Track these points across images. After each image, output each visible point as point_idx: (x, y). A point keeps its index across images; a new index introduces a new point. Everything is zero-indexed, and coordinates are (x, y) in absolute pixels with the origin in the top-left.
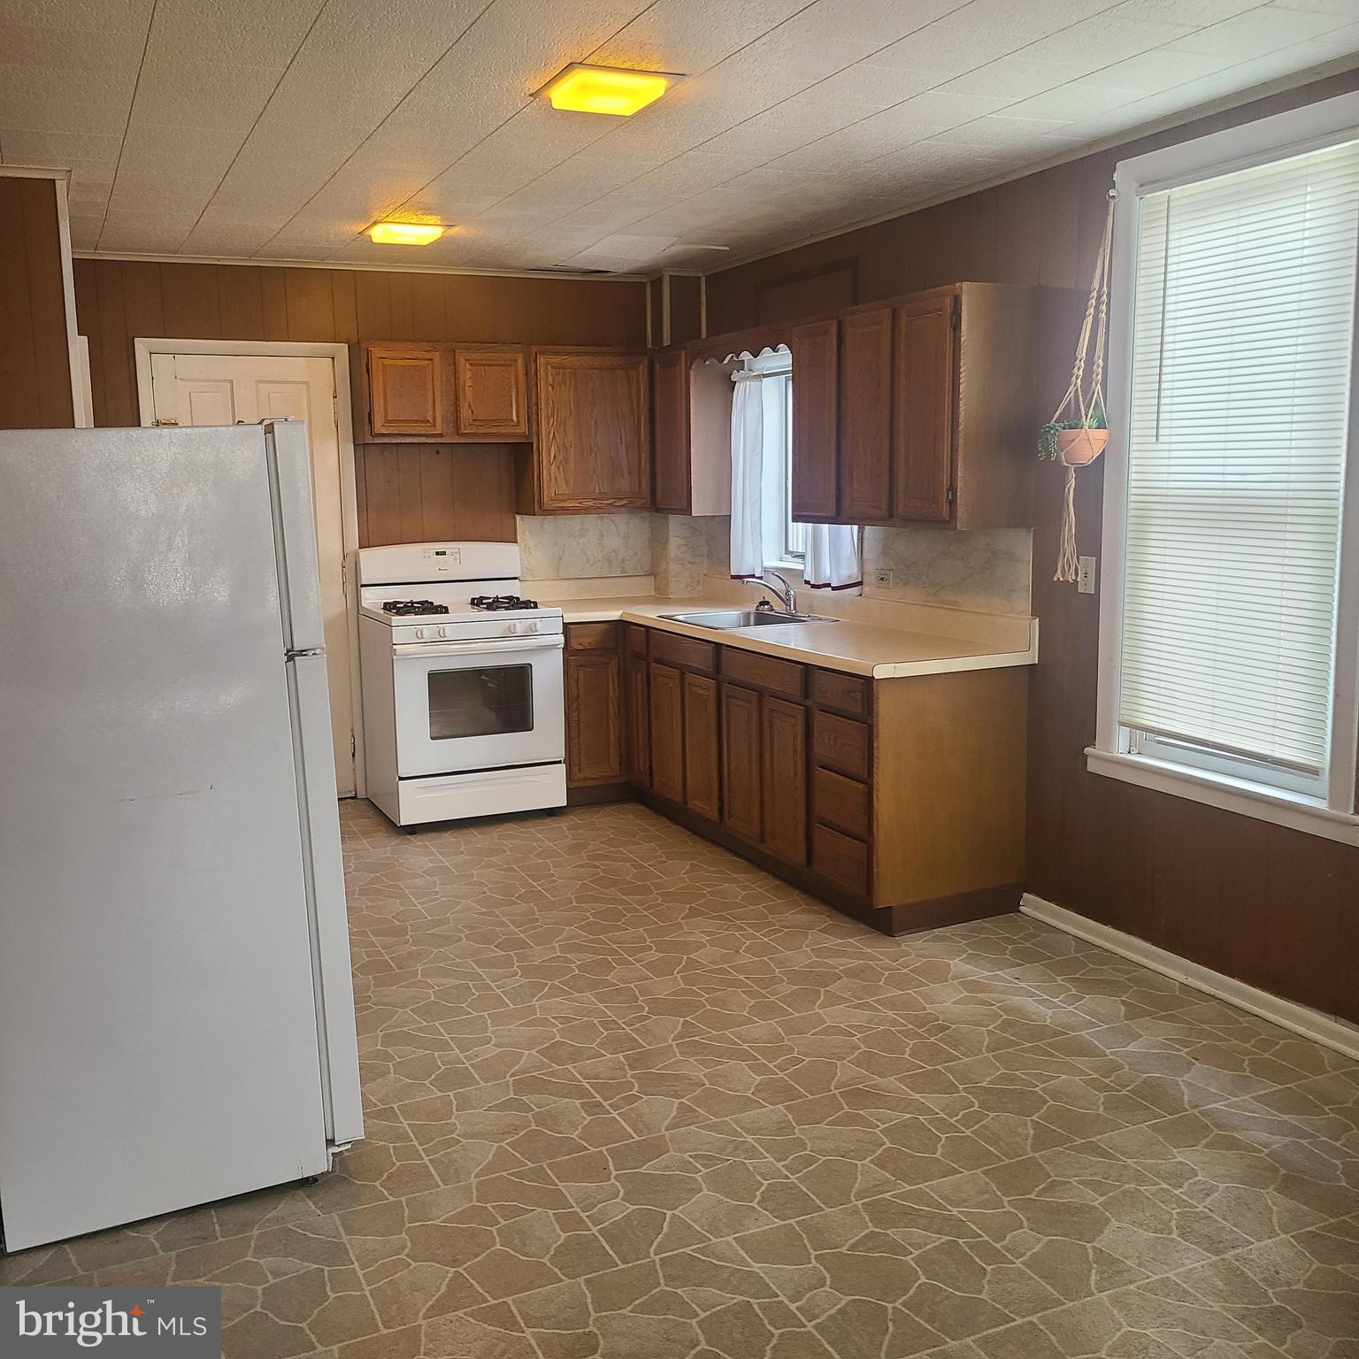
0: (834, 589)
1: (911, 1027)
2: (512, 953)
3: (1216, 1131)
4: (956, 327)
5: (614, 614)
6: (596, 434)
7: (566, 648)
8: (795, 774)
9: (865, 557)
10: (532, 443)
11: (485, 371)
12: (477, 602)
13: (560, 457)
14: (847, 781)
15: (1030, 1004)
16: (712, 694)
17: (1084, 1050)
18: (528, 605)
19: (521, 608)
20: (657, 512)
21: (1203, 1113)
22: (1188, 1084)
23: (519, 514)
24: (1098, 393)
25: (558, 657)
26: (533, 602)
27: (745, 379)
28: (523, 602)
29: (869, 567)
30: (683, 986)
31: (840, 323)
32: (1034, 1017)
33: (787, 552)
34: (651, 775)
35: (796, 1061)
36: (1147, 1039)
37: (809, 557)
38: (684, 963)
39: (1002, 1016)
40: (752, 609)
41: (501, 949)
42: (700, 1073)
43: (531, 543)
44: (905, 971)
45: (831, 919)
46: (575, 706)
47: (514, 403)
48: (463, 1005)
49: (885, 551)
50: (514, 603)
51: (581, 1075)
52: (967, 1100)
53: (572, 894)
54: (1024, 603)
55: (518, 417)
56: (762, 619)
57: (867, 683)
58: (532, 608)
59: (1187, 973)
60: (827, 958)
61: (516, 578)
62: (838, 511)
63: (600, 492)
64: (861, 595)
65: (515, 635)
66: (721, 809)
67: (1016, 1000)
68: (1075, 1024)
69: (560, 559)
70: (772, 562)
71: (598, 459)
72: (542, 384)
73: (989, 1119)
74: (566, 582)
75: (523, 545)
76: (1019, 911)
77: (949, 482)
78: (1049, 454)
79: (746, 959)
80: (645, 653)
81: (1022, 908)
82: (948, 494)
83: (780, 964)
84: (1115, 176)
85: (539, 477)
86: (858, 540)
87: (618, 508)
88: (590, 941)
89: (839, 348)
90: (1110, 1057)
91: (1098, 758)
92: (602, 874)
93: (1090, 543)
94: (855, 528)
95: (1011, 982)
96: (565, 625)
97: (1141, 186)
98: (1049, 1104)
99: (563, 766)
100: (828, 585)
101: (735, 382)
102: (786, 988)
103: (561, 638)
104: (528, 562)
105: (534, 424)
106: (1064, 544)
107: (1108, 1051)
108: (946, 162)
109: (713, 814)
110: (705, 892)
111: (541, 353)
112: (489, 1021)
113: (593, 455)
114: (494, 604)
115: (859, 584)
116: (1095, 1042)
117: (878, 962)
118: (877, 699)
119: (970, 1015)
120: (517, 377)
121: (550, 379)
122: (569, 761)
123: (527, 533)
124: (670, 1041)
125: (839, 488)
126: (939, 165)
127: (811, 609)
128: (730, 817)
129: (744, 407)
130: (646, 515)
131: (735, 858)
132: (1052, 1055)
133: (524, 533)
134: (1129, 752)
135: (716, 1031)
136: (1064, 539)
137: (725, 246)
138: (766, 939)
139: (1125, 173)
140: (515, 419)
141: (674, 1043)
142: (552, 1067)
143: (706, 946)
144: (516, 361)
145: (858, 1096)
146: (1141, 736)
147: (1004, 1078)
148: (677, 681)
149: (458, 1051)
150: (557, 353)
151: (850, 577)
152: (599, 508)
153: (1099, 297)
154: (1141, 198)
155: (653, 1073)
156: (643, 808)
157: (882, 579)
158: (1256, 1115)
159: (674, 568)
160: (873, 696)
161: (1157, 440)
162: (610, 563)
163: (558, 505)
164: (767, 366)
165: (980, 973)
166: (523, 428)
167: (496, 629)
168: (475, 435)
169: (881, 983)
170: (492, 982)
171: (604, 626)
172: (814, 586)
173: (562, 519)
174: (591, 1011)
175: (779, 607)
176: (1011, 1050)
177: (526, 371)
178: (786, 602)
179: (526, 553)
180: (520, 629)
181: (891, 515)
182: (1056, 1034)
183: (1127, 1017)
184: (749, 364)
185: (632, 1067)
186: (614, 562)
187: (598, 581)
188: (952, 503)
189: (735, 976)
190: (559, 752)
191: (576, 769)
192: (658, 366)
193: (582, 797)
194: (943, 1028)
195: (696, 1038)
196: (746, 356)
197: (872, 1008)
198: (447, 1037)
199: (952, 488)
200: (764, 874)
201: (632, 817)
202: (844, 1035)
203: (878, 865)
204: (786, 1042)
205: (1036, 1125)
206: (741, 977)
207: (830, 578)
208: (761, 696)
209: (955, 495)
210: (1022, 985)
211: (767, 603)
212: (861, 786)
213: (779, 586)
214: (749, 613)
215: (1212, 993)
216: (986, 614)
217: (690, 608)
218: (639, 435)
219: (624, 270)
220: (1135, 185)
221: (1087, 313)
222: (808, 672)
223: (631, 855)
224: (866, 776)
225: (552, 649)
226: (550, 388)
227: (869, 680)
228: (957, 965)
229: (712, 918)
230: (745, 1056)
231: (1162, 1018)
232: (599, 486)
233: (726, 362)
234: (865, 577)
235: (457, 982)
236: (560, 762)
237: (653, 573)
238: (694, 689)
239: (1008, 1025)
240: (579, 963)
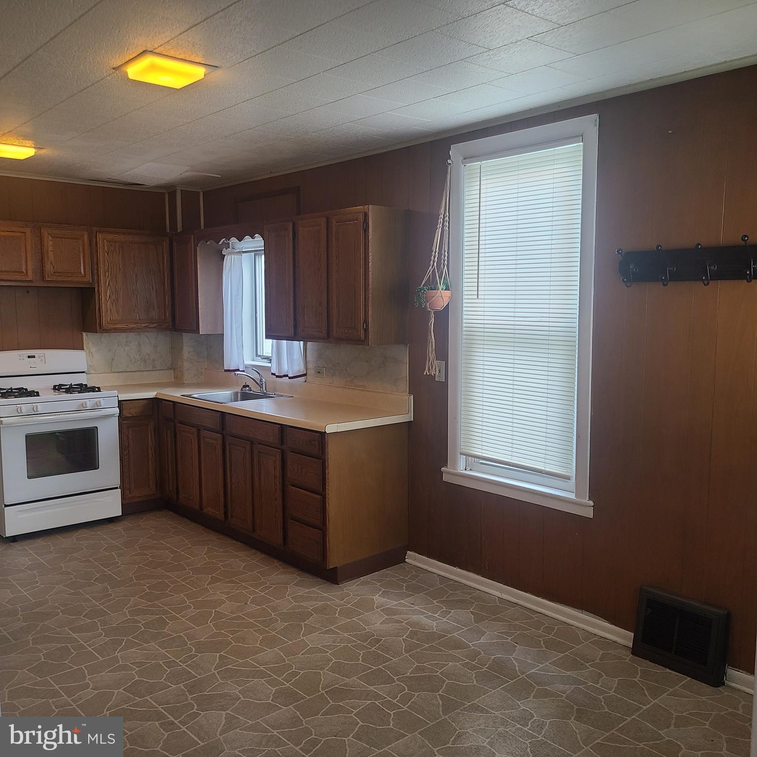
0: (290, 378)
1: (359, 642)
2: (96, 620)
3: (537, 687)
4: (366, 230)
5: (151, 394)
6: (136, 284)
7: (120, 416)
8: (276, 490)
9: (308, 360)
10: (95, 288)
11: (62, 241)
12: (57, 388)
13: (113, 297)
14: (309, 494)
15: (423, 619)
16: (220, 441)
17: (458, 645)
18: (93, 389)
19: (89, 392)
20: (175, 331)
21: (529, 676)
22: (516, 659)
23: (84, 332)
24: (446, 272)
25: (114, 423)
26: (97, 388)
27: (230, 253)
28: (90, 388)
29: (311, 365)
30: (215, 631)
31: (294, 225)
32: (427, 627)
33: (257, 355)
34: (178, 493)
35: (295, 674)
36: (489, 634)
37: (274, 360)
38: (213, 615)
39: (409, 629)
40: (239, 389)
41: (88, 618)
42: (236, 690)
43: (93, 350)
44: (349, 606)
45: (299, 576)
46: (126, 452)
47: (82, 262)
48: (66, 662)
49: (320, 356)
50: (83, 388)
51: (156, 703)
52: (401, 687)
53: (132, 575)
54: (405, 386)
55: (85, 271)
56: (246, 397)
57: (322, 435)
58: (97, 392)
59: (501, 591)
60: (302, 602)
61: (83, 372)
62: (295, 334)
63: (140, 319)
64: (306, 381)
65: (86, 409)
66: (226, 513)
67: (415, 618)
68: (449, 629)
69: (113, 360)
70: (248, 362)
71: (138, 298)
72: (100, 251)
73: (415, 697)
74: (117, 374)
75: (88, 352)
76: (405, 562)
77: (364, 319)
78: (420, 305)
79: (252, 608)
80: (173, 418)
81: (406, 560)
82: (364, 325)
83: (274, 609)
84: (450, 152)
85: (99, 309)
86: (304, 349)
87: (151, 329)
88: (149, 606)
89: (294, 238)
90: (473, 647)
91: (449, 473)
92: (150, 559)
93: (443, 354)
94: (302, 343)
95: (410, 607)
96: (119, 402)
97: (465, 159)
98: (446, 682)
99: (119, 490)
100: (286, 376)
101: (225, 255)
102: (281, 625)
103: (117, 410)
104: (92, 362)
105: (96, 276)
106: (429, 354)
107: (470, 644)
108: (357, 137)
109: (220, 515)
110: (219, 565)
111: (100, 232)
112: (86, 671)
113: (135, 296)
114: (70, 389)
115: (305, 375)
116: (463, 639)
117: (332, 602)
118: (328, 444)
119: (392, 630)
120: (83, 246)
121: (106, 248)
122: (123, 487)
123: (90, 344)
124: (213, 670)
125: (295, 320)
126: (353, 138)
127: (275, 390)
128: (232, 518)
129: (230, 269)
130: (168, 333)
131: (235, 542)
132: (441, 651)
133: (88, 344)
134: (466, 470)
135: (242, 660)
136: (429, 351)
137: (218, 174)
138: (262, 594)
139: (455, 151)
140: (82, 272)
141: (216, 672)
142: (136, 700)
143: (226, 602)
144: (83, 236)
145: (338, 693)
146: (472, 460)
147: (418, 669)
148: (195, 435)
149: (65, 697)
150: (110, 233)
151: (299, 371)
152: (139, 328)
153: (444, 218)
154: (465, 166)
155: (205, 695)
156: (171, 513)
157: (319, 372)
158: (554, 674)
159: (186, 365)
160: (325, 443)
161: (478, 297)
162: (146, 362)
163: (112, 327)
164: (245, 246)
165: (392, 603)
166: (89, 278)
167: (74, 405)
168: (55, 281)
169: (337, 615)
170: (85, 643)
171: (145, 401)
172: (277, 377)
173: (114, 335)
174: (156, 656)
175: (255, 389)
176: (418, 650)
177: (90, 243)
178: (261, 386)
179: (90, 356)
180: (89, 404)
181: (329, 336)
182: (441, 636)
183: (476, 622)
184: (232, 245)
185: (191, 693)
186: (148, 362)
187: (138, 373)
188: (366, 330)
189: (248, 620)
190: (117, 483)
191: (127, 492)
192: (175, 243)
193: (131, 509)
194: (378, 641)
195: (230, 666)
196: (234, 240)
197: (334, 632)
198: (57, 687)
199: (366, 322)
200: (254, 550)
201: (165, 519)
202: (321, 652)
203: (329, 542)
204: (287, 662)
205: (442, 697)
206: (251, 621)
207: (287, 371)
208: (252, 443)
209: (367, 325)
210: (416, 608)
211: (248, 386)
212: (318, 497)
213: (256, 376)
214: (237, 393)
215: (516, 602)
216: (382, 393)
217: (199, 390)
218: (164, 285)
219: (154, 185)
220: (462, 158)
221: (438, 226)
222: (283, 429)
223: (168, 545)
224: (321, 490)
225: (111, 417)
226: (106, 254)
227: (323, 434)
228: (378, 599)
229: (227, 582)
230: (262, 675)
231: (494, 620)
232: (139, 315)
233: (220, 243)
234: (308, 371)
235: (59, 646)
236: (117, 488)
237: (173, 368)
238: (207, 440)
239: (413, 634)
240: (143, 622)
